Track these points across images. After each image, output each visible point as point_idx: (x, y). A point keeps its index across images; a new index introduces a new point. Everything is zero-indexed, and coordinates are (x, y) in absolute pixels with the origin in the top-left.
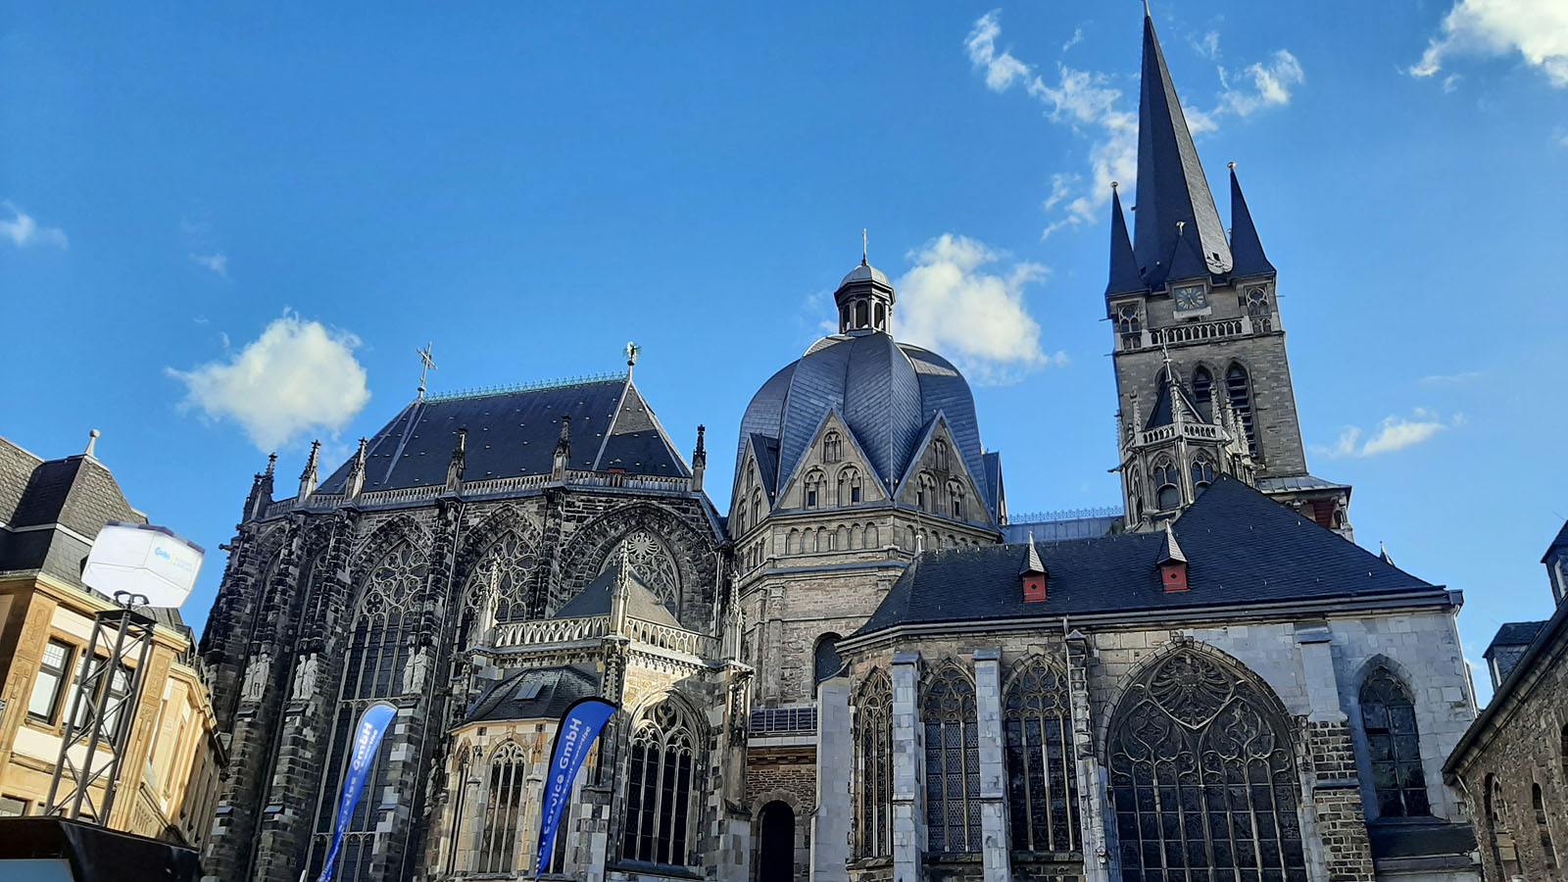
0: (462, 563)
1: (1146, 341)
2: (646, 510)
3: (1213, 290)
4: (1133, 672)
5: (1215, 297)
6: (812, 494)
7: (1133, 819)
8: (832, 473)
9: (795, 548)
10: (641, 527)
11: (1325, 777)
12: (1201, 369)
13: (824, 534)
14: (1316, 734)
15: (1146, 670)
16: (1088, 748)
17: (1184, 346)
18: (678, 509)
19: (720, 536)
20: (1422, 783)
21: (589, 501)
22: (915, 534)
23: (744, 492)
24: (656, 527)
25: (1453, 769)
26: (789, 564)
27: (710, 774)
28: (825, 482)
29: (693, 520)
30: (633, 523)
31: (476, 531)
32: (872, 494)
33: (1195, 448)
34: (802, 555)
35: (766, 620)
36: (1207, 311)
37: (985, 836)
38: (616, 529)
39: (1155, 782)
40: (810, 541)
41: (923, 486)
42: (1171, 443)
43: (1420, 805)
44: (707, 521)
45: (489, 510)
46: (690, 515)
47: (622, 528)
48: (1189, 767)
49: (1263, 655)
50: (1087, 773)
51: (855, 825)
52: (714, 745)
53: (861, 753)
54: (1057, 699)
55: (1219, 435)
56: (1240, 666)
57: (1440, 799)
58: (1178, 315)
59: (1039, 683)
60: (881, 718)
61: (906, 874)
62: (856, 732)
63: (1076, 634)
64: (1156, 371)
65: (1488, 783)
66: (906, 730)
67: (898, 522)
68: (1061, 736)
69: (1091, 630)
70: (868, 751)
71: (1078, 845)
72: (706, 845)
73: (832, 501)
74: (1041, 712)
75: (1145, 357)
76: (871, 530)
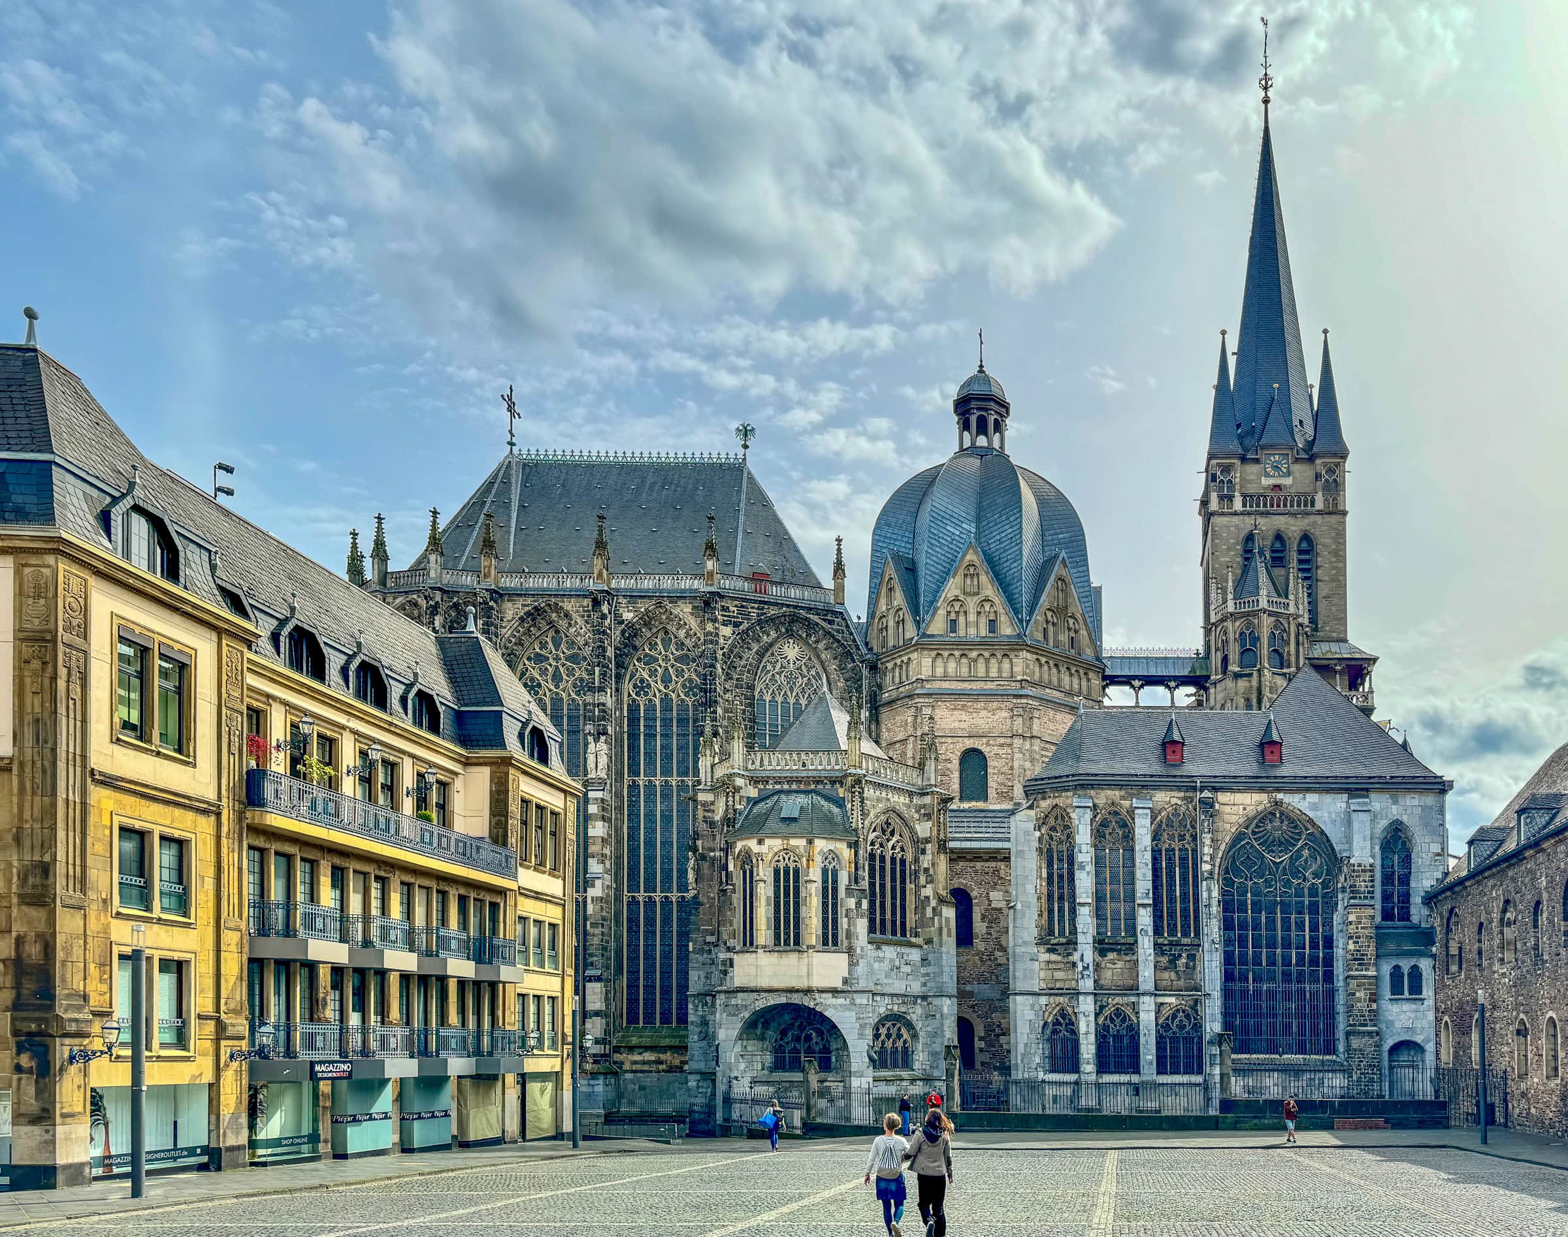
0: (621, 656)
1: (1238, 505)
2: (794, 619)
3: (1297, 460)
4: (1241, 821)
5: (1296, 468)
6: (954, 622)
7: (1233, 920)
8: (972, 604)
9: (939, 671)
10: (790, 634)
11: (1355, 898)
12: (1278, 536)
13: (964, 660)
14: (1354, 871)
15: (1249, 820)
16: (1211, 873)
17: (1268, 513)
18: (825, 620)
19: (864, 650)
20: (1408, 902)
21: (742, 606)
22: (1041, 665)
23: (884, 608)
24: (804, 635)
25: (1430, 899)
26: (937, 685)
27: (922, 872)
28: (965, 612)
29: (838, 631)
30: (783, 630)
31: (632, 625)
32: (1007, 629)
33: (1273, 619)
34: (945, 677)
35: (919, 733)
36: (1287, 481)
37: (1139, 928)
38: (768, 635)
39: (1249, 895)
40: (952, 665)
41: (1047, 622)
42: (1255, 613)
43: (1405, 916)
44: (851, 634)
45: (642, 606)
46: (835, 627)
47: (773, 634)
48: (1271, 886)
49: (1326, 815)
50: (1209, 890)
51: (1040, 915)
52: (923, 852)
53: (1044, 865)
54: (1188, 837)
55: (1292, 609)
56: (1311, 821)
57: (1418, 912)
58: (1266, 482)
59: (1176, 824)
60: (1061, 842)
61: (1086, 951)
62: (1040, 850)
63: (1207, 794)
64: (1243, 534)
65: (1451, 911)
66: (1085, 855)
67: (1029, 656)
68: (1189, 862)
69: (1215, 789)
70: (1050, 864)
71: (1197, 934)
72: (923, 923)
73: (972, 631)
74: (1176, 845)
75: (1235, 519)
76: (1006, 661)
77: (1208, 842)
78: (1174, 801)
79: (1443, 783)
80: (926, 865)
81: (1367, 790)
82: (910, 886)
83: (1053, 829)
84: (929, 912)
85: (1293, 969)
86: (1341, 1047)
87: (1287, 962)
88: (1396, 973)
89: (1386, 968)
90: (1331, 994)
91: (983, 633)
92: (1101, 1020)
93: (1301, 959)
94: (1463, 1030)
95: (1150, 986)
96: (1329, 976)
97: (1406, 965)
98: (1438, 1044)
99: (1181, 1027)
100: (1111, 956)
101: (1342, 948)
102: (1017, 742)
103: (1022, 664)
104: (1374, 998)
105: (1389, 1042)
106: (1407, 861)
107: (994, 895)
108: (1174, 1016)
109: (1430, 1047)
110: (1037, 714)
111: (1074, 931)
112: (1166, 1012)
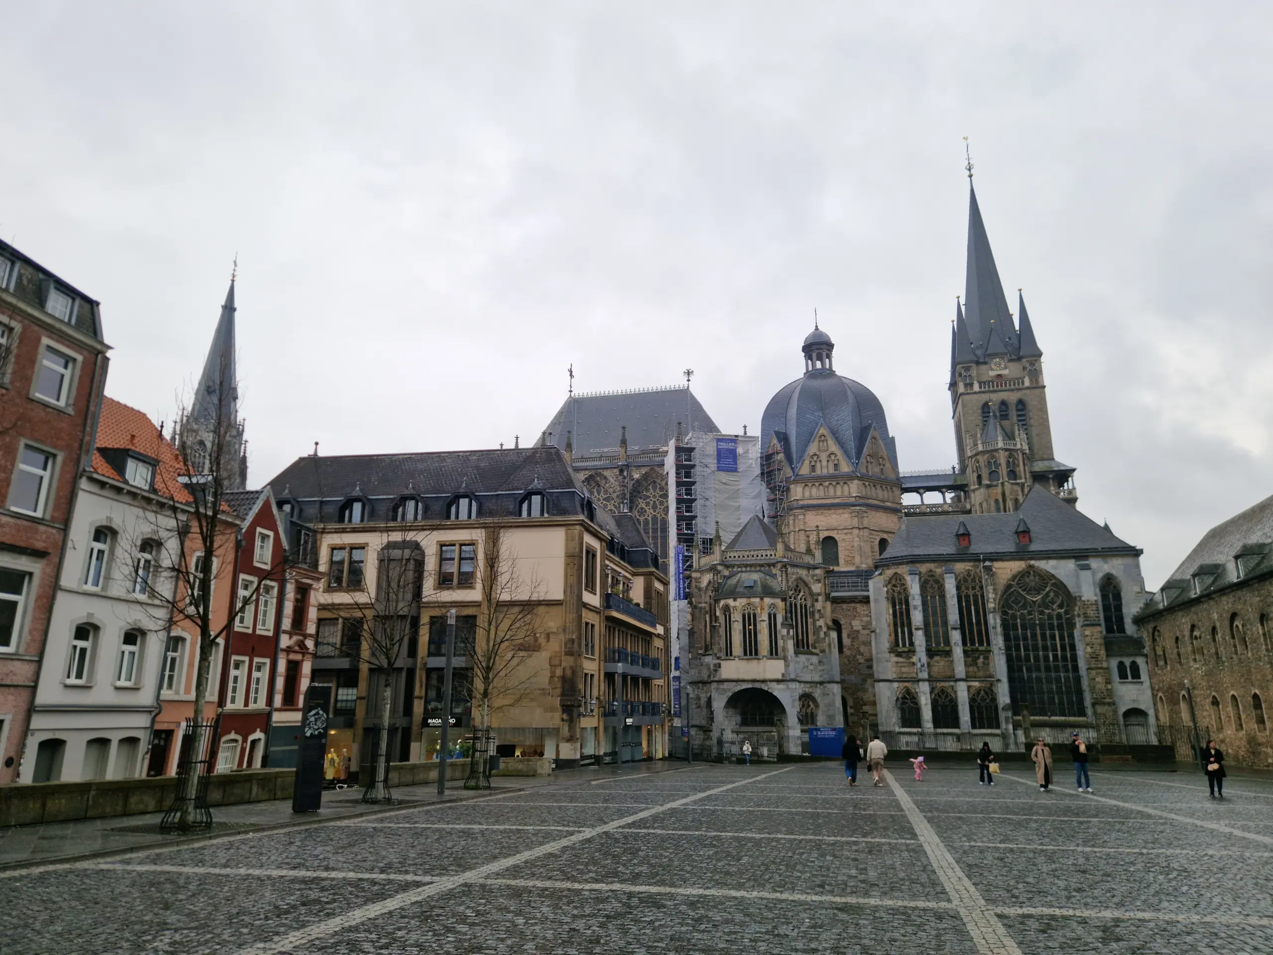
1: (976, 388)
3: (1011, 360)
4: (1009, 577)
5: (1011, 364)
6: (814, 467)
7: (1010, 635)
8: (824, 456)
9: (807, 494)
11: (1087, 620)
12: (1004, 403)
13: (821, 487)
14: (1084, 605)
16: (994, 608)
17: (996, 391)
20: (1123, 622)
22: (866, 487)
25: (1139, 621)
26: (805, 502)
27: (816, 612)
28: (820, 461)
31: (638, 481)
32: (845, 468)
33: (1007, 453)
34: (811, 498)
35: (797, 529)
36: (1006, 372)
37: (952, 641)
39: (1018, 620)
40: (814, 491)
41: (868, 462)
42: (996, 450)
43: (1122, 629)
45: (643, 471)
48: (1032, 615)
49: (1062, 572)
50: (994, 619)
51: (890, 635)
53: (890, 607)
54: (977, 588)
55: (1019, 446)
56: (1053, 576)
57: (1130, 628)
58: (992, 373)
59: (969, 579)
60: (899, 593)
61: (921, 654)
62: (887, 598)
63: (987, 563)
64: (981, 404)
65: (1155, 629)
66: (916, 600)
67: (859, 482)
68: (980, 601)
69: (992, 560)
70: (894, 606)
71: (989, 644)
72: (817, 641)
73: (825, 471)
74: (971, 593)
75: (975, 396)
76: (846, 486)
77: (991, 591)
78: (967, 568)
79: (1137, 550)
80: (819, 608)
81: (1087, 556)
82: (810, 620)
83: (894, 586)
84: (822, 635)
85: (1052, 664)
86: (1089, 712)
87: (1046, 658)
88: (1121, 666)
89: (1114, 663)
90: (1078, 679)
91: (832, 471)
92: (933, 696)
93: (1055, 657)
94: (1173, 701)
95: (963, 676)
96: (1076, 668)
97: (1127, 661)
98: (1156, 710)
99: (983, 700)
100: (937, 658)
101: (1082, 652)
102: (856, 531)
103: (854, 488)
104: (1108, 681)
105: (1122, 709)
106: (1118, 596)
107: (854, 623)
108: (979, 693)
109: (1151, 712)
110: (865, 515)
111: (912, 644)
112: (972, 690)
